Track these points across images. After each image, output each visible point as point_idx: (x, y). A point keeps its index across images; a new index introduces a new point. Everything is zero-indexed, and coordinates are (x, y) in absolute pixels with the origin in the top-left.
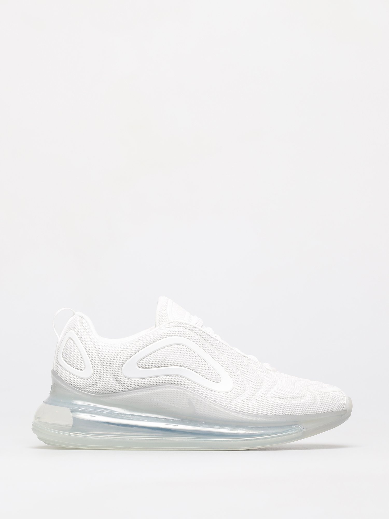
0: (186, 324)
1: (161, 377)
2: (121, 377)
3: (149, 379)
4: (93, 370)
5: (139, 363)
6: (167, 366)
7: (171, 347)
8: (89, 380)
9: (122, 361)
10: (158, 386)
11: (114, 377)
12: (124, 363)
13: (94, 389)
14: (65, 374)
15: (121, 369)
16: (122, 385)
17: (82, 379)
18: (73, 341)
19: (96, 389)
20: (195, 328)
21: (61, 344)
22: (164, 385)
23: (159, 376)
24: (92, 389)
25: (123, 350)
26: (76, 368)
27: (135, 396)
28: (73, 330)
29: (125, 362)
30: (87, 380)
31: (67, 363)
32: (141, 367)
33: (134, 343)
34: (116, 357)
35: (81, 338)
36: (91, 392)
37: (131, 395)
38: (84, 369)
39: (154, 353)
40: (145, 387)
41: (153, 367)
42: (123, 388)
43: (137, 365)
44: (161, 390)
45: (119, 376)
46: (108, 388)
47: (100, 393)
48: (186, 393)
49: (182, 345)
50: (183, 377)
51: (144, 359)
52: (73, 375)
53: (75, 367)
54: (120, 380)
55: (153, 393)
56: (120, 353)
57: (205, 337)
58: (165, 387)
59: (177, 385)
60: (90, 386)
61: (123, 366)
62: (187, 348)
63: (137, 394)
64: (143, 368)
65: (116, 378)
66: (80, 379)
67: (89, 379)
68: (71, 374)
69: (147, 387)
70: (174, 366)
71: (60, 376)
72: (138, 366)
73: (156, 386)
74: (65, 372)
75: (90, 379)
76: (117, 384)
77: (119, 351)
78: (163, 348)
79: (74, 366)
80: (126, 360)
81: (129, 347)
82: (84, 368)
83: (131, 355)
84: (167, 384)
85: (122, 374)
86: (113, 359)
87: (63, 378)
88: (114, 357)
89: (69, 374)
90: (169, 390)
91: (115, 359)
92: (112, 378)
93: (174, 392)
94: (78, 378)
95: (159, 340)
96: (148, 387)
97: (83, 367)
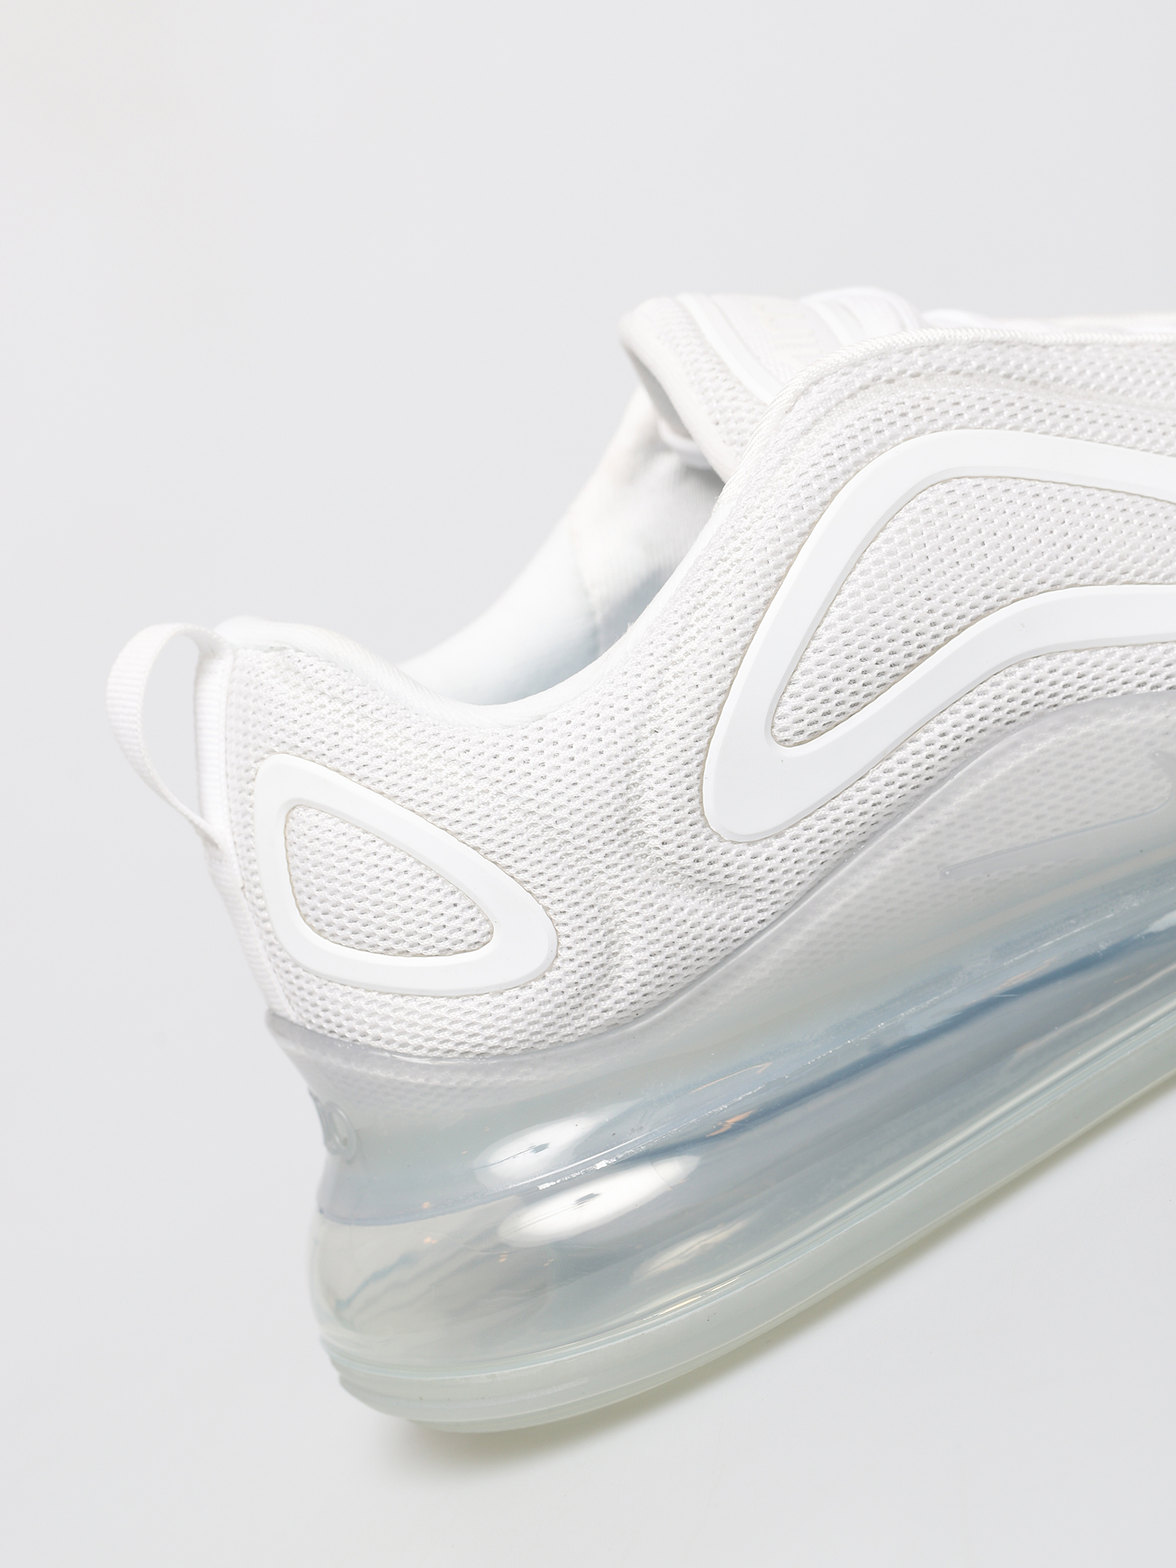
0: (882, 356)
1: (932, 724)
2: (725, 859)
3: (876, 773)
4: (546, 909)
5: (776, 721)
6: (939, 647)
7: (894, 526)
8: (553, 975)
9: (686, 769)
10: (942, 781)
11: (684, 877)
12: (702, 773)
13: (608, 1004)
14: (387, 1017)
15: (703, 815)
16: (749, 892)
17: (507, 994)
18: (321, 809)
19: (616, 998)
20: (937, 346)
21: (252, 861)
22: (973, 754)
23: (922, 727)
24: (595, 1012)
25: (646, 703)
26: (435, 951)
27: (845, 906)
28: (284, 747)
29: (702, 764)
30: (542, 984)
31: (365, 947)
32: (802, 737)
33: (684, 629)
34: (634, 766)
35: (365, 772)
36: (596, 1032)
37: (823, 917)
38: (490, 933)
39: (827, 621)
40: (876, 827)
41: (866, 700)
42: (760, 906)
43: (774, 737)
44: (971, 791)
45: (712, 856)
46: (683, 953)
47: (648, 1006)
48: (1116, 728)
49: (944, 482)
50: (1050, 655)
51: (789, 683)
52: (442, 1001)
53: (427, 949)
54: (726, 877)
55: (937, 833)
56: (645, 731)
57: (1019, 366)
58: (987, 763)
59: (1041, 715)
60: (577, 1000)
61: (700, 790)
62: (978, 481)
63: (855, 891)
64: (816, 735)
65: (699, 877)
66: (499, 1000)
67: (550, 970)
68: (428, 999)
69: (886, 820)
70: (974, 620)
71: (360, 1039)
72: (780, 742)
73: (931, 789)
74: (386, 1004)
75: (558, 963)
76: (716, 904)
77: (632, 724)
78: (859, 561)
79: (419, 950)
80: (705, 751)
81: (674, 669)
82: (486, 928)
83: (714, 708)
84: (988, 743)
85: (721, 840)
86: (624, 785)
87: (388, 1043)
88: (623, 772)
89: (413, 1005)
90: (1011, 765)
91: (634, 778)
92: (676, 891)
93: (1046, 763)
94: (486, 998)
95: (809, 533)
96: (890, 817)
97: (480, 924)
